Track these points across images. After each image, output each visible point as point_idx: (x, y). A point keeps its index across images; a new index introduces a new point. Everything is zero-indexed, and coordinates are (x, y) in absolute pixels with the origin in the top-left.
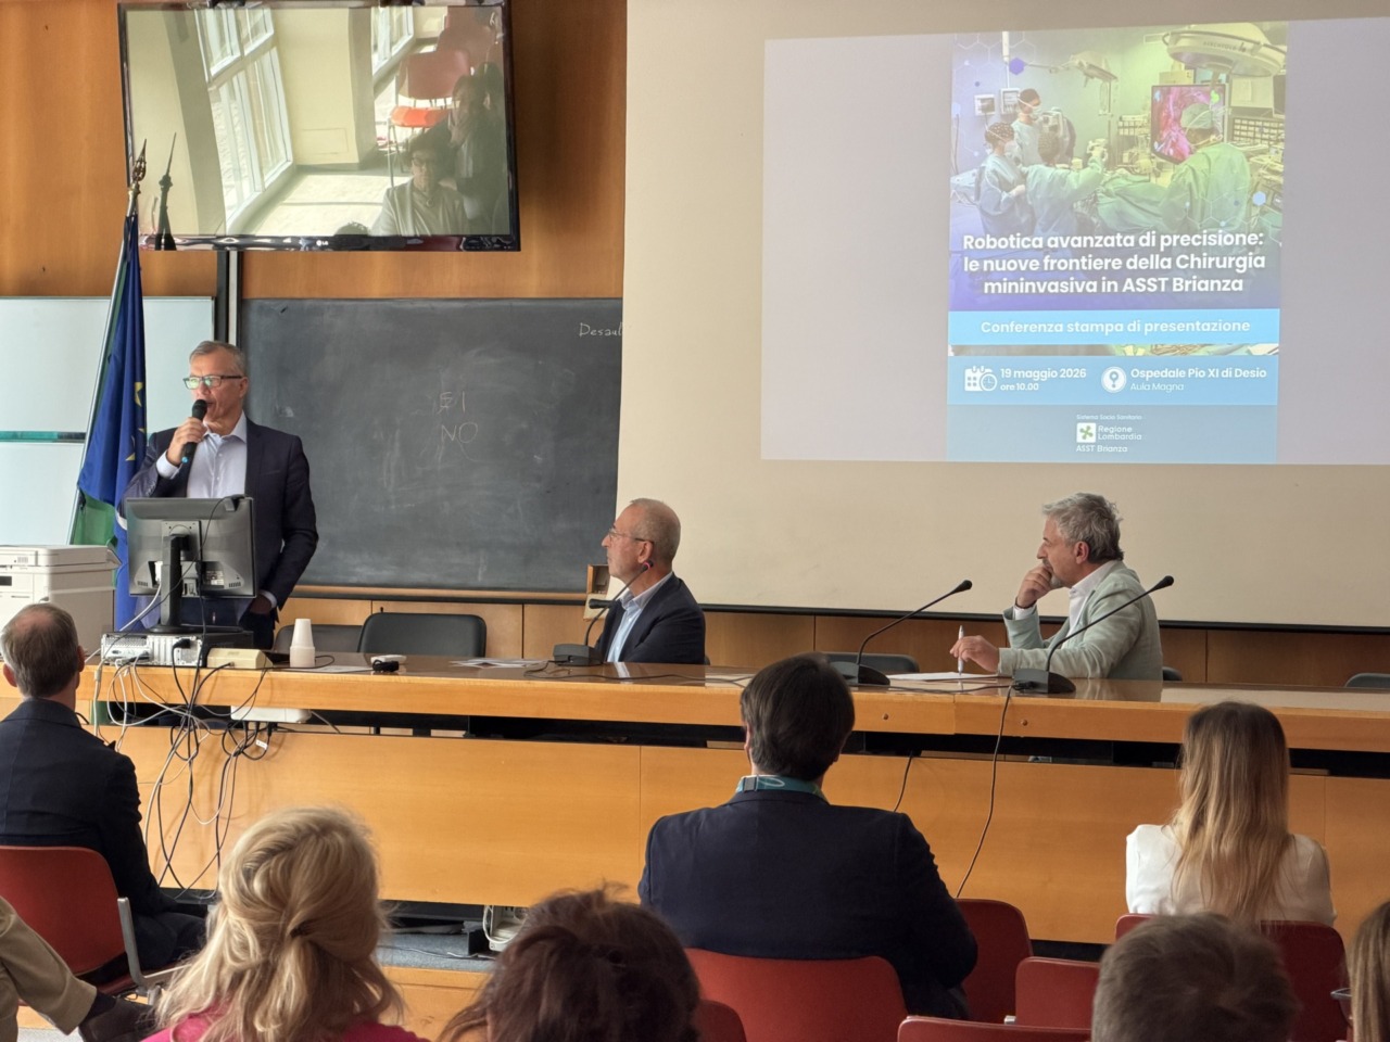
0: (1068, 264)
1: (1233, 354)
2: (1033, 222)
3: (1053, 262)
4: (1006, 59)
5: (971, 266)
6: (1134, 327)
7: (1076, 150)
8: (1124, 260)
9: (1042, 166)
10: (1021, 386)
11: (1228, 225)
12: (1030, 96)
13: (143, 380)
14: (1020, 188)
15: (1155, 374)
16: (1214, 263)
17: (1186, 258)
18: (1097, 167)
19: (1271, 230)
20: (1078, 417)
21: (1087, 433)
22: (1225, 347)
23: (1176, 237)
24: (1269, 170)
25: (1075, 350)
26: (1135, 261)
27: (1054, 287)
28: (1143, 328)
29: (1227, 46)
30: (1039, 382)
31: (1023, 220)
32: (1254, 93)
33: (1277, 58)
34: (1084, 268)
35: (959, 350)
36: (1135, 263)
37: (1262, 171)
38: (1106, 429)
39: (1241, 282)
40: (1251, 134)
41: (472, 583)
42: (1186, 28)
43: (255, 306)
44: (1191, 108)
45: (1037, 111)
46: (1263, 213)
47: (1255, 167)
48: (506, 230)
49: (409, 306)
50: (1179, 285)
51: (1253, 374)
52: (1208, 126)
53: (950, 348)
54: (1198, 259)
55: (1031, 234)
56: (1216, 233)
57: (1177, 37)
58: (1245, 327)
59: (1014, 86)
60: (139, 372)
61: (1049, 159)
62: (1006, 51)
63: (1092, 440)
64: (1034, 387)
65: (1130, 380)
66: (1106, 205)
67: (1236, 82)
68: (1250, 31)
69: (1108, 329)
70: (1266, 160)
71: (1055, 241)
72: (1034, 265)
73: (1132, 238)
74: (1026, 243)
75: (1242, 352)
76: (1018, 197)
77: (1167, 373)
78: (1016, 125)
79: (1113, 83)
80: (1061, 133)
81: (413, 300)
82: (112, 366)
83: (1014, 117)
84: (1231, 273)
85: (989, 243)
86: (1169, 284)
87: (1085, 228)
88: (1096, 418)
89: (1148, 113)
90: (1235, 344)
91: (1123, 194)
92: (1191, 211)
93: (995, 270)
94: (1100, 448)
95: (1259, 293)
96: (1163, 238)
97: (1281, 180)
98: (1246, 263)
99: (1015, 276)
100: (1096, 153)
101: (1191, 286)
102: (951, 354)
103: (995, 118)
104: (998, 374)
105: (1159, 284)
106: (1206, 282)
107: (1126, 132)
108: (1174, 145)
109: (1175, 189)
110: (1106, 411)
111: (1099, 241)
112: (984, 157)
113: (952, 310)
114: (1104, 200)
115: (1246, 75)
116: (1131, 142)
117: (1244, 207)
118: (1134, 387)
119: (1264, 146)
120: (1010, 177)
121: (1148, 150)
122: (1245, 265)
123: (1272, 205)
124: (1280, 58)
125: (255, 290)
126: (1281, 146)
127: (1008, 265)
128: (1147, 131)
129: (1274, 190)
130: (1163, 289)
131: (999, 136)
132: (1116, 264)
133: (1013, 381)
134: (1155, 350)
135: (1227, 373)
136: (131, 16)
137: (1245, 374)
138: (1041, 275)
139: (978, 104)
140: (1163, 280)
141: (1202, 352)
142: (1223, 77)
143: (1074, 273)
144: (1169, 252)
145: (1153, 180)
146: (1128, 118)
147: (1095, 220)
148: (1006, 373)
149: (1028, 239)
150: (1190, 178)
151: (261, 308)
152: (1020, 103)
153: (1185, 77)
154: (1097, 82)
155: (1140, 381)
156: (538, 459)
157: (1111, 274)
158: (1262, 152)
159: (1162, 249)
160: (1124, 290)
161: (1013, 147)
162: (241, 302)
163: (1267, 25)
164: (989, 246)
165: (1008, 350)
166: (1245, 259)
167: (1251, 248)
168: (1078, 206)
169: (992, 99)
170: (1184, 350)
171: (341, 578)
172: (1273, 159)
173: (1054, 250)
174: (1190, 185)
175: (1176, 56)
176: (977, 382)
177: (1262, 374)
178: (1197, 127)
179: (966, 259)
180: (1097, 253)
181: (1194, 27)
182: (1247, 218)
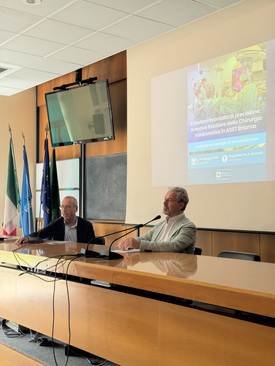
0: (213, 126)
1: (254, 147)
2: (205, 115)
3: (210, 126)
4: (199, 71)
5: (192, 130)
6: (229, 142)
7: (215, 93)
9: (207, 99)
10: (203, 163)
11: (252, 108)
12: (204, 80)
15: (234, 156)
16: (248, 120)
17: (241, 120)
18: (220, 96)
19: (263, 108)
20: (217, 170)
21: (219, 175)
22: (252, 146)
23: (239, 114)
24: (262, 89)
25: (215, 151)
26: (229, 123)
27: (210, 133)
28: (231, 143)
29: (251, 54)
30: (208, 161)
31: (203, 115)
32: (258, 66)
34: (217, 127)
35: (190, 154)
36: (230, 123)
37: (260, 90)
38: (223, 173)
39: (255, 125)
40: (257, 79)
41: (119, 220)
42: (240, 51)
44: (242, 75)
45: (206, 84)
46: (261, 103)
47: (258, 89)
50: (240, 128)
51: (259, 153)
52: (247, 79)
53: (188, 153)
54: (244, 120)
55: (205, 119)
56: (249, 111)
57: (238, 54)
58: (257, 139)
59: (201, 77)
61: (208, 97)
62: (199, 69)
63: (220, 177)
64: (206, 162)
65: (228, 158)
66: (222, 108)
67: (253, 64)
68: (256, 47)
69: (223, 144)
70: (261, 86)
71: (211, 120)
72: (206, 128)
73: (228, 116)
74: (204, 122)
75: (256, 147)
76: (202, 109)
77: (237, 155)
78: (201, 89)
79: (223, 72)
80: (211, 89)
83: (201, 87)
84: (253, 123)
87: (217, 115)
88: (220, 170)
89: (231, 78)
90: (254, 145)
91: (226, 104)
92: (242, 106)
93: (197, 131)
94: (222, 179)
95: (261, 128)
96: (236, 115)
97: (265, 92)
99: (202, 131)
100: (219, 93)
101: (243, 128)
102: (188, 155)
103: (197, 88)
104: (198, 159)
105: (235, 129)
106: (246, 127)
107: (226, 85)
108: (238, 87)
109: (238, 100)
110: (223, 168)
111: (221, 119)
112: (195, 99)
113: (189, 142)
114: (221, 106)
115: (256, 61)
116: (227, 88)
117: (256, 102)
119: (261, 82)
120: (200, 104)
121: (232, 89)
122: (256, 120)
123: (263, 100)
124: (264, 54)
126: (265, 81)
127: (200, 129)
128: (231, 84)
129: (264, 95)
130: (236, 130)
131: (198, 93)
132: (225, 124)
133: (202, 161)
134: (234, 149)
135: (252, 154)
137: (257, 153)
138: (207, 130)
139: (193, 85)
140: (236, 127)
141: (246, 148)
142: (250, 63)
143: (215, 129)
144: (237, 119)
145: (233, 98)
146: (227, 81)
147: (219, 113)
148: (200, 159)
149: (204, 121)
150: (242, 96)
152: (202, 82)
153: (240, 66)
154: (219, 72)
155: (231, 158)
157: (224, 128)
158: (260, 84)
159: (235, 118)
160: (227, 132)
161: (201, 96)
163: (261, 45)
164: (196, 124)
165: (201, 153)
166: (256, 118)
167: (258, 114)
168: (215, 109)
169: (196, 83)
170: (241, 148)
172: (263, 86)
173: (210, 123)
174: (242, 98)
175: (238, 60)
176: (194, 162)
177: (261, 153)
178: (243, 80)
179: (191, 128)
180: (220, 122)
181: (242, 50)
182: (257, 105)
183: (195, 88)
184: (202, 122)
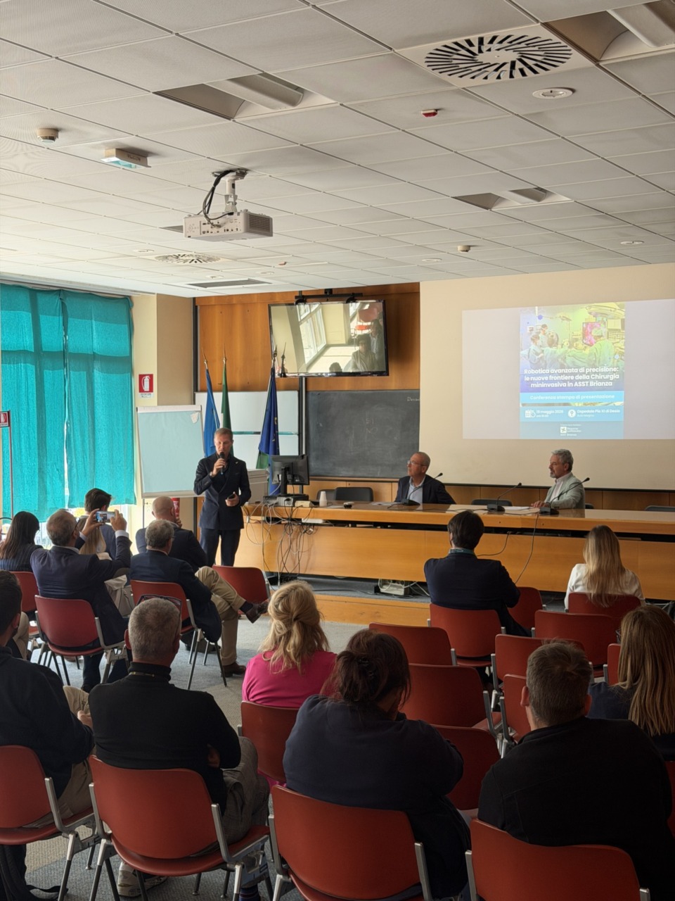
0: (557, 378)
1: (609, 405)
2: (546, 365)
3: (552, 377)
4: (537, 315)
5: (527, 379)
6: (578, 397)
7: (559, 343)
8: (575, 376)
9: (549, 348)
10: (543, 416)
11: (607, 365)
12: (544, 326)
13: (277, 417)
14: (542, 355)
15: (585, 412)
16: (603, 377)
17: (594, 375)
18: (566, 348)
19: (621, 367)
20: (561, 425)
21: (563, 430)
22: (607, 403)
25: (560, 404)
27: (553, 385)
28: (581, 398)
29: (606, 310)
30: (548, 414)
31: (543, 364)
32: (615, 324)
33: (622, 314)
34: (562, 379)
35: (524, 405)
36: (578, 377)
38: (570, 429)
39: (611, 383)
41: (376, 476)
42: (593, 304)
43: (310, 393)
44: (595, 329)
45: (547, 331)
46: (618, 361)
47: (615, 347)
48: (385, 370)
49: (356, 392)
50: (592, 384)
51: (615, 411)
52: (601, 335)
53: (521, 404)
54: (598, 376)
55: (545, 369)
56: (603, 368)
57: (590, 307)
58: (613, 397)
59: (540, 323)
60: (276, 415)
61: (550, 345)
62: (537, 313)
63: (565, 432)
64: (547, 416)
65: (577, 413)
66: (569, 360)
67: (609, 320)
68: (613, 305)
69: (569, 398)
70: (619, 345)
71: (553, 371)
72: (546, 378)
75: (612, 404)
76: (541, 358)
77: (588, 411)
78: (540, 335)
79: (570, 322)
80: (554, 338)
81: (357, 391)
82: (268, 413)
83: (539, 333)
84: (608, 380)
85: (532, 372)
86: (589, 384)
87: (562, 367)
88: (566, 425)
89: (582, 331)
90: (610, 402)
91: (574, 356)
92: (595, 361)
93: (534, 380)
94: (568, 435)
95: (617, 386)
97: (623, 351)
98: (613, 377)
99: (541, 382)
100: (565, 344)
101: (596, 384)
102: (521, 406)
103: (534, 333)
104: (535, 412)
106: (601, 383)
107: (575, 337)
108: (590, 341)
109: (590, 355)
110: (569, 423)
111: (566, 371)
112: (530, 345)
113: (522, 392)
114: (568, 358)
115: (612, 319)
116: (577, 340)
117: (612, 359)
118: (578, 416)
119: (618, 340)
120: (539, 351)
121: (582, 342)
124: (623, 313)
125: (311, 388)
126: (624, 340)
127: (539, 378)
128: (581, 336)
129: (622, 354)
130: (587, 385)
131: (535, 339)
132: (572, 378)
134: (585, 404)
135: (607, 411)
136: (272, 308)
137: (613, 411)
138: (549, 381)
139: (528, 329)
140: (587, 382)
141: (600, 405)
142: (605, 319)
143: (559, 380)
145: (584, 352)
146: (575, 333)
147: (565, 364)
148: (538, 412)
150: (595, 351)
151: (312, 394)
152: (541, 329)
153: (593, 320)
154: (565, 321)
155: (580, 414)
156: (395, 438)
157: (571, 381)
158: (618, 342)
159: (586, 373)
160: (575, 386)
161: (539, 342)
162: (306, 392)
163: (619, 303)
165: (539, 405)
167: (615, 372)
168: (560, 360)
170: (594, 404)
171: (337, 475)
172: (621, 344)
173: (553, 374)
174: (595, 353)
175: (590, 313)
176: (529, 414)
177: (619, 411)
178: (597, 335)
179: (525, 377)
180: (566, 374)
181: (596, 304)
182: (613, 362)
183: (531, 333)
184: (541, 371)
